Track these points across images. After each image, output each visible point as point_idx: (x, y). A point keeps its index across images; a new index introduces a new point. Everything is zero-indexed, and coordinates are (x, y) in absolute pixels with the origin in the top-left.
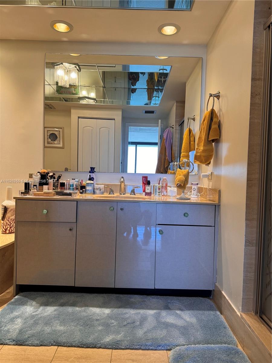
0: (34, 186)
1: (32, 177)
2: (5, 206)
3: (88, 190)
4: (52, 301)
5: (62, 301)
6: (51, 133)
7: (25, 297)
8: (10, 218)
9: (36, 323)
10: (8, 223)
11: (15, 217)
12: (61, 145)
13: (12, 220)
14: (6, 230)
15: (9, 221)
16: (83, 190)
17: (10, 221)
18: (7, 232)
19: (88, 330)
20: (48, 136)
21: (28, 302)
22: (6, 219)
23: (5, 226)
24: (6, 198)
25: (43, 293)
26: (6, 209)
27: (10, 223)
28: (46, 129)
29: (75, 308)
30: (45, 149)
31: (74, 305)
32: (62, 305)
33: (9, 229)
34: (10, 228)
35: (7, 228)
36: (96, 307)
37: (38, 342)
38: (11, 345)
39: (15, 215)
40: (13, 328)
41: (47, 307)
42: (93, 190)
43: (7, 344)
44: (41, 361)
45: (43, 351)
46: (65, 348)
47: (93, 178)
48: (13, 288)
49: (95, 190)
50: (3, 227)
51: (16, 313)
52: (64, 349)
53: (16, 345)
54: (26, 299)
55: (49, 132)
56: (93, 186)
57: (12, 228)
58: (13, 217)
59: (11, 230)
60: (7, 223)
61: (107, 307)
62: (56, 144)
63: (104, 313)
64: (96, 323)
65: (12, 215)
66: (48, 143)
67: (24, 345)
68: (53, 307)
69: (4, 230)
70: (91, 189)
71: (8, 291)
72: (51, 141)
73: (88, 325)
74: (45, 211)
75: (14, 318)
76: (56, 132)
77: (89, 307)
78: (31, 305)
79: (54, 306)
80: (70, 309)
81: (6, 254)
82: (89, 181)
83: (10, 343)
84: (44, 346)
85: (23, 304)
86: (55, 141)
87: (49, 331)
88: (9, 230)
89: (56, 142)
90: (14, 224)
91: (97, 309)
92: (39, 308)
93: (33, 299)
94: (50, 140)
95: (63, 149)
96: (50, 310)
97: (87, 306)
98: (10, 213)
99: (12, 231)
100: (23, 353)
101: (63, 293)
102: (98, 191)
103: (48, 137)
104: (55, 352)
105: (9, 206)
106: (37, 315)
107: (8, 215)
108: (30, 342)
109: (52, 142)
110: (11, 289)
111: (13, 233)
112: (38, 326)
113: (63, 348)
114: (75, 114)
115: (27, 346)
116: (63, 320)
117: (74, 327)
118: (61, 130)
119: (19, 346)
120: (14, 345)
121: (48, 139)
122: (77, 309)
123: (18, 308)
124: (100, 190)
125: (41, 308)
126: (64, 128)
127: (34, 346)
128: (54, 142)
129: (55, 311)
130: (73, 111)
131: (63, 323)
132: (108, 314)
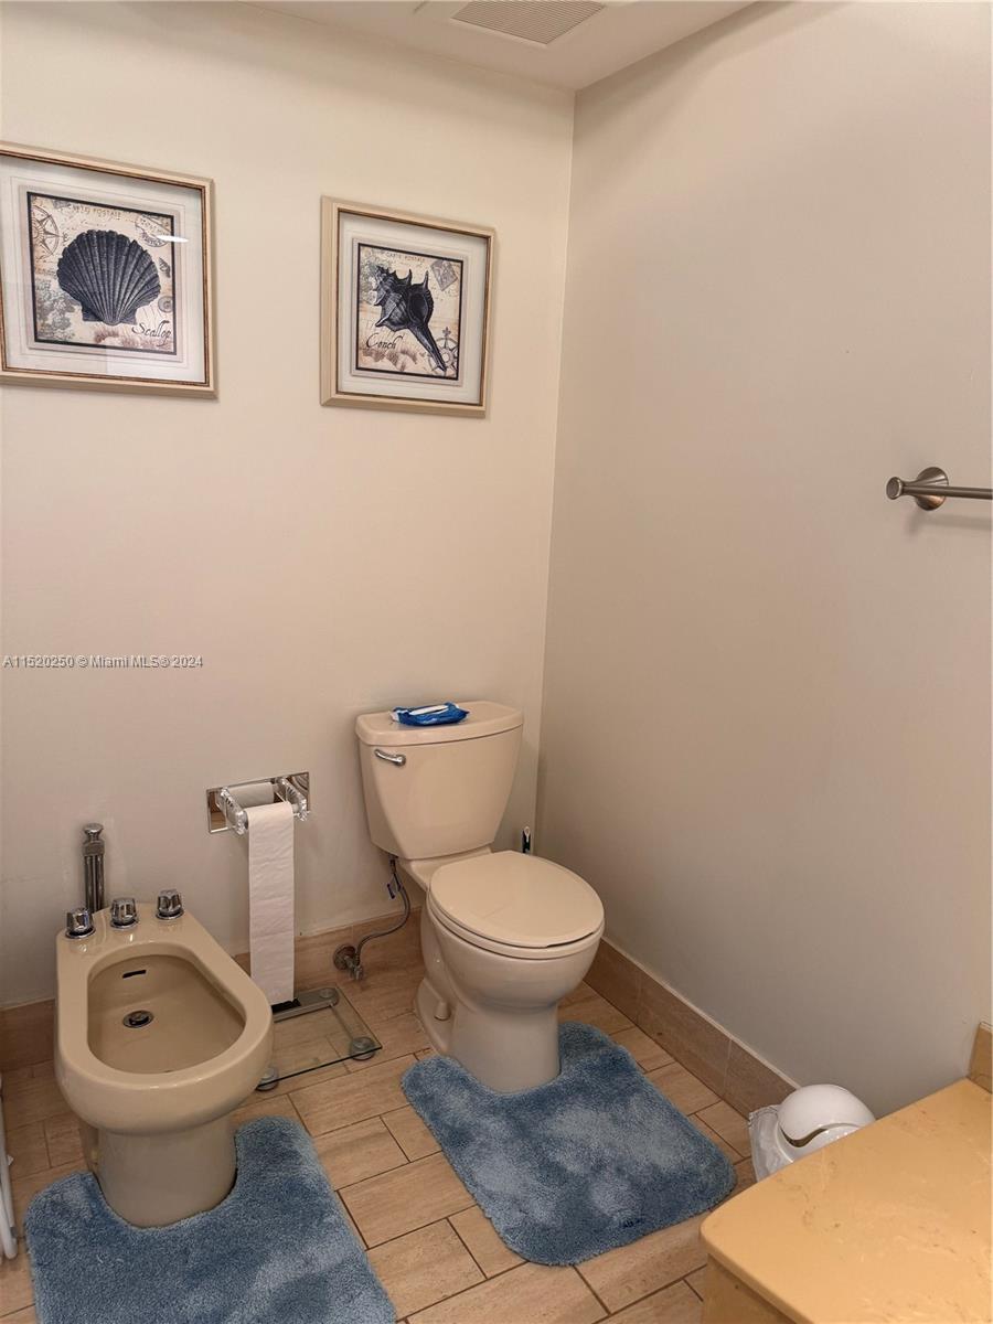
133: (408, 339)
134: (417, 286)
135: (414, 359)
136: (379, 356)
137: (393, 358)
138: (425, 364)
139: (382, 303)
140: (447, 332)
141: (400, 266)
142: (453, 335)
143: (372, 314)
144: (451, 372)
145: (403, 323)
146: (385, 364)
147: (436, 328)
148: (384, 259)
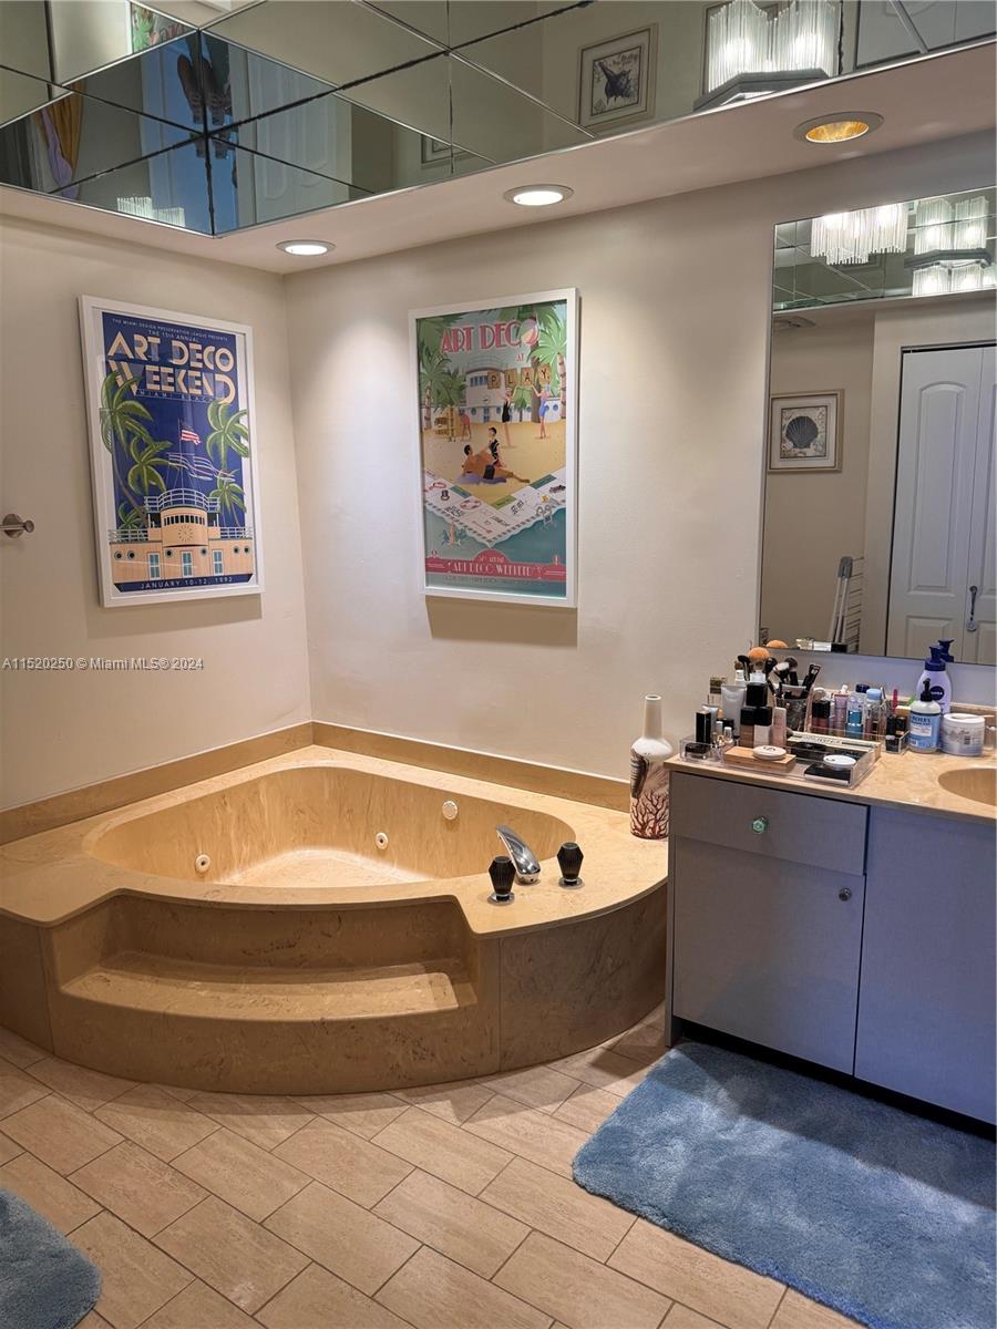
0: (727, 723)
1: (719, 692)
2: (642, 758)
3: (918, 738)
4: (778, 1106)
5: (808, 1114)
6: (794, 417)
7: (698, 1061)
8: (656, 793)
9: (724, 1177)
10: (650, 807)
11: (670, 790)
12: (829, 462)
13: (660, 800)
14: (644, 826)
15: (652, 801)
16: (898, 732)
17: (655, 802)
18: (648, 832)
19: (888, 1266)
20: (782, 429)
21: (707, 1086)
22: (643, 796)
23: (640, 816)
24: (643, 731)
25: (752, 1063)
26: (643, 765)
27: (655, 806)
28: (779, 405)
29: (850, 1158)
30: (768, 477)
31: (846, 1143)
32: (810, 1131)
33: (651, 824)
34: (657, 821)
35: (648, 822)
36: (925, 1181)
37: (730, 1250)
38: (657, 1225)
39: (668, 786)
40: (663, 1167)
41: (760, 1123)
42: (935, 739)
43: (645, 1218)
44: (736, 1317)
45: (743, 1284)
46: (809, 1303)
47: (939, 689)
48: (663, 1013)
49: (947, 739)
50: (637, 818)
51: (670, 1118)
52: (804, 1303)
53: (670, 1230)
54: (698, 1070)
55: (787, 414)
56: (936, 725)
57: (662, 823)
58: (664, 791)
59: (657, 829)
60: (646, 808)
61: (966, 1196)
62: (811, 458)
63: (952, 1218)
64: (919, 1251)
65: (661, 786)
66: (784, 456)
67: (690, 1242)
68: (777, 1131)
69: (640, 827)
70: (929, 735)
71: (650, 1020)
72: (795, 446)
73: (888, 1247)
74: (759, 825)
75: (666, 1134)
76: (815, 410)
77: (900, 1171)
78: (714, 1101)
79: (781, 1127)
80: (833, 1158)
81: (644, 916)
82: (924, 705)
83: (655, 1218)
84: (747, 1267)
85: (692, 1087)
86: (808, 446)
87: (762, 1221)
88: (653, 829)
89: (810, 451)
90: (667, 811)
91: (929, 1190)
92: (737, 1119)
93: (721, 1078)
94: (789, 445)
95: (839, 475)
96: (768, 1140)
97: (894, 1167)
98: (656, 778)
99: (662, 833)
100: (687, 1265)
101: (815, 1084)
102: (956, 745)
103: (784, 432)
104: (776, 1305)
105: (654, 757)
106: (728, 1143)
107: (649, 784)
108: (708, 1239)
109: (798, 450)
110: (658, 1016)
111: (664, 836)
112: (731, 1189)
113: (803, 1298)
114: (888, 338)
115: (698, 1245)
116: (810, 1195)
117: (841, 1237)
118: (832, 402)
119: (676, 1238)
120: (662, 1227)
121: (782, 441)
122: (859, 1165)
123: (676, 1098)
124: (967, 740)
125: (743, 1122)
126: (843, 391)
127: (717, 1254)
128: (805, 450)
129: (785, 1147)
130: (881, 328)
131: (806, 1205)
132: (967, 1228)
133: (616, 70)
134: (612, 96)
135: (614, 62)
136: (631, 56)
137: (624, 58)
138: (608, 63)
139: (628, 81)
140: (599, 80)
141: (620, 101)
142: (595, 80)
143: (633, 76)
144: (597, 63)
145: (618, 77)
146: (627, 54)
147: (604, 80)
148: (628, 101)
